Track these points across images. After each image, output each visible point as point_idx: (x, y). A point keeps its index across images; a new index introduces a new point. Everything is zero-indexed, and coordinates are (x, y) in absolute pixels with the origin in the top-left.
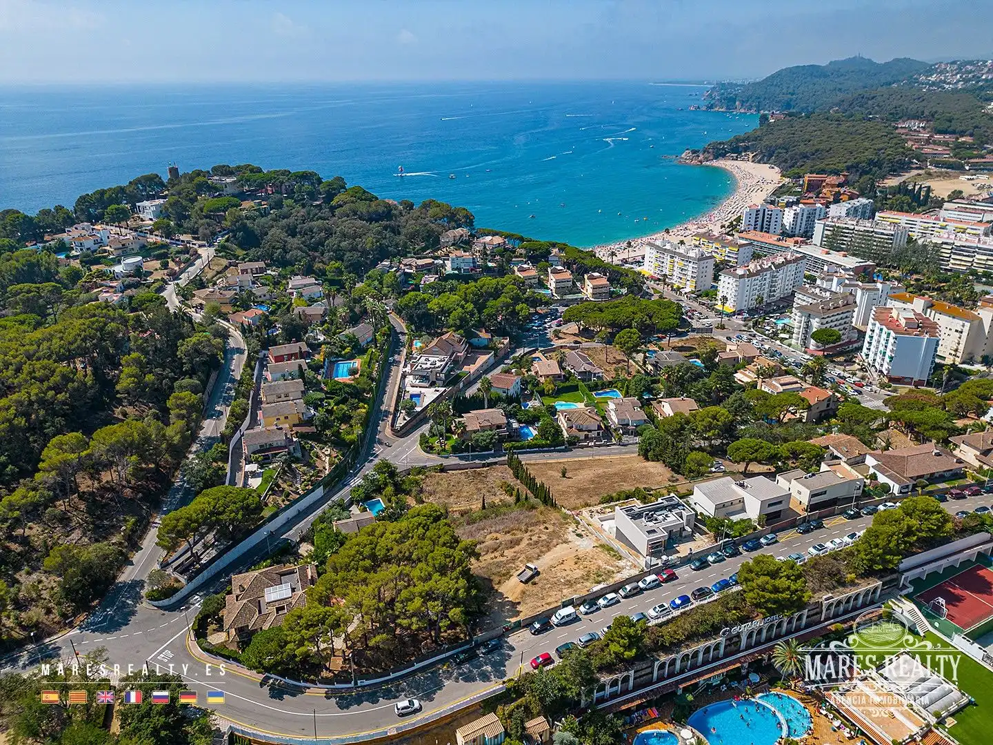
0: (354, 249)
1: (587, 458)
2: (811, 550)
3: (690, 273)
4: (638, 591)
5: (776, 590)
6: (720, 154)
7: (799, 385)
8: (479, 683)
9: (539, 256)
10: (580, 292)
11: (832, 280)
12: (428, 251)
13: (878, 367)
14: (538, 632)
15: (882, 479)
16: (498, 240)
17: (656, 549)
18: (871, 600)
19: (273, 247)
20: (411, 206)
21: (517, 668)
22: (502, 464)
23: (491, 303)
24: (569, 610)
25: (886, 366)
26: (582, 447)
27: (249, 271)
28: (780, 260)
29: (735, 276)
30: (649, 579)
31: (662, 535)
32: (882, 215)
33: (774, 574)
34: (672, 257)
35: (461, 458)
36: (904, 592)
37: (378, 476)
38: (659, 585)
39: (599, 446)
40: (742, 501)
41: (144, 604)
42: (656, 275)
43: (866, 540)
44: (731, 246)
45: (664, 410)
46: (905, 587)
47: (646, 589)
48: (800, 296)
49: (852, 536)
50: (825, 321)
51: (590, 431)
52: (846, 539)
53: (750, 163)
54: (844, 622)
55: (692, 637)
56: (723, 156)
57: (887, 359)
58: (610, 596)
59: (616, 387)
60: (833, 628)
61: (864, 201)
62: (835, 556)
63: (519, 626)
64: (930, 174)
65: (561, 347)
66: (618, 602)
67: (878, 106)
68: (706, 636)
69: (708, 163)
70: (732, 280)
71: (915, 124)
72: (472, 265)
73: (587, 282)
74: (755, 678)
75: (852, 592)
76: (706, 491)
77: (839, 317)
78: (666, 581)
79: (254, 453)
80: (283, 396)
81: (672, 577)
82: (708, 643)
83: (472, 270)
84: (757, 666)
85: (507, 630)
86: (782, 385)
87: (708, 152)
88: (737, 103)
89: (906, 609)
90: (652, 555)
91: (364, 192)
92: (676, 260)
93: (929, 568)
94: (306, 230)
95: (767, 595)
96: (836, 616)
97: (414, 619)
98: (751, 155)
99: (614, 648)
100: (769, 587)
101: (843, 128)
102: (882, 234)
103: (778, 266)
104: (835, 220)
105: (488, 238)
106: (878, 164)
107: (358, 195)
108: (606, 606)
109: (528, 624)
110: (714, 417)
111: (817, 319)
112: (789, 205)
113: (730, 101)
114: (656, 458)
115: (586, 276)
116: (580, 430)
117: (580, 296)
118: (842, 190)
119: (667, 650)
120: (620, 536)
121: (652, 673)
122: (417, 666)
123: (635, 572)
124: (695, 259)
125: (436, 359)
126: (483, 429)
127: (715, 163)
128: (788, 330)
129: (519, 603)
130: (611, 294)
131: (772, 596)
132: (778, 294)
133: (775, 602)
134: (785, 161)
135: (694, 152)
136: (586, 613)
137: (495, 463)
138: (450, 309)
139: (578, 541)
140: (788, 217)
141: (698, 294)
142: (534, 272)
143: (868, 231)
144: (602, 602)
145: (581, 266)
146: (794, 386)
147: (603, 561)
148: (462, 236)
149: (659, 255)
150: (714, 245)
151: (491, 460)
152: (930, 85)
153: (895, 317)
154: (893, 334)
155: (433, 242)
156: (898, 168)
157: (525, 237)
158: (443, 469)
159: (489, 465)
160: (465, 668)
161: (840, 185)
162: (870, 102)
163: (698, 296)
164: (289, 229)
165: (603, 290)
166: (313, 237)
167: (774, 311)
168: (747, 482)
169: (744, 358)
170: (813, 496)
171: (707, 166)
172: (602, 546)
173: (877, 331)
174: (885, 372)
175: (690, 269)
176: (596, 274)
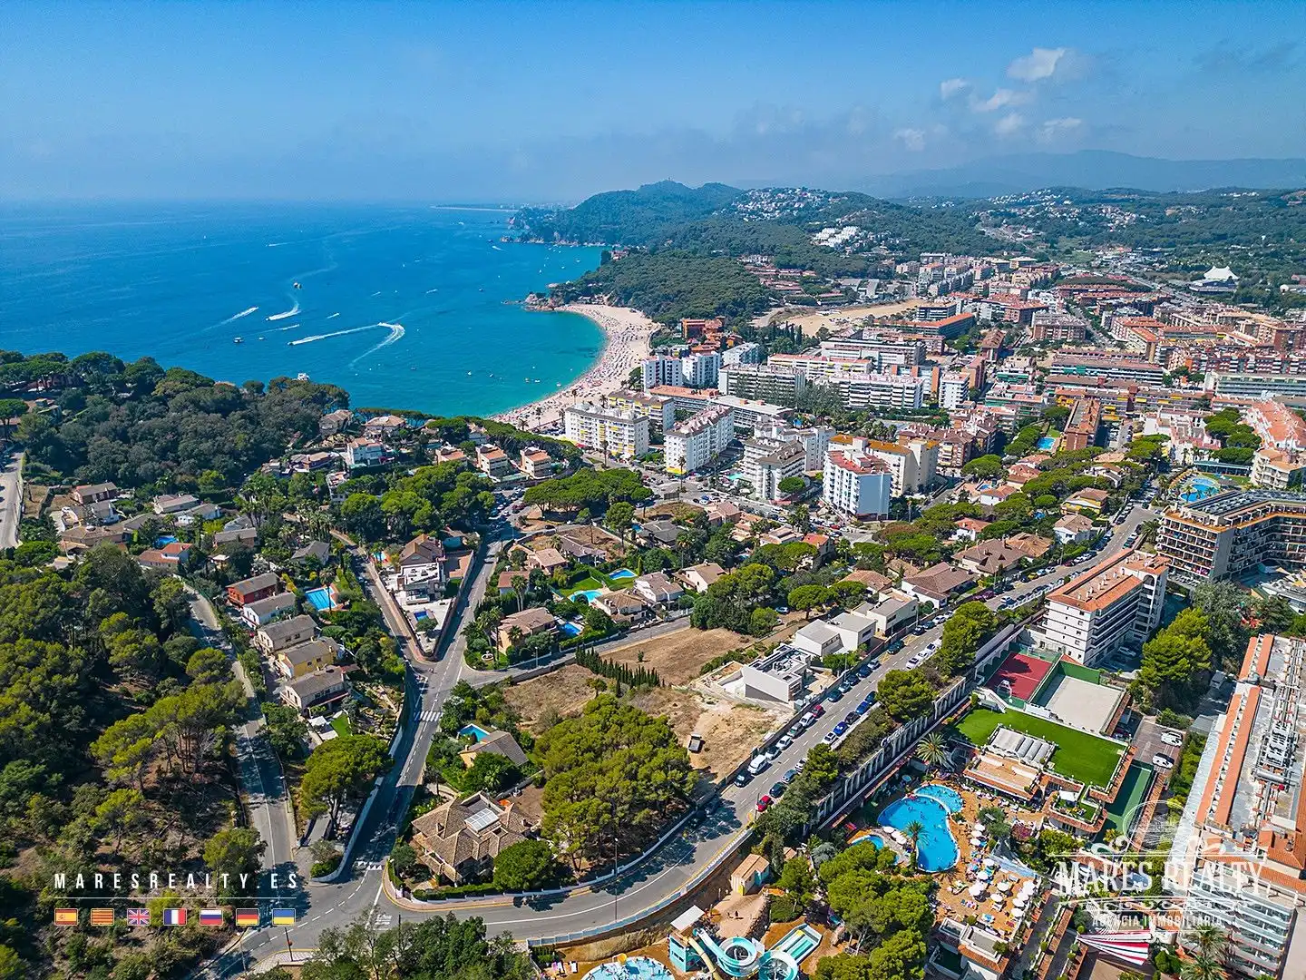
0: (219, 451)
1: (646, 641)
2: (909, 664)
3: (626, 438)
4: (802, 730)
5: (915, 695)
6: (571, 298)
7: (793, 535)
8: (723, 837)
9: (456, 434)
10: (519, 471)
11: (771, 429)
12: (309, 444)
13: (845, 508)
14: (744, 784)
15: (923, 599)
16: (396, 421)
17: (798, 691)
18: (961, 695)
19: (113, 461)
20: (259, 388)
21: (749, 815)
22: (570, 663)
23: (447, 495)
24: (760, 758)
25: (852, 506)
26: (635, 630)
27: (94, 497)
28: (714, 415)
29: (681, 435)
30: (807, 716)
31: (797, 679)
32: (773, 358)
33: (908, 683)
34: (602, 422)
35: (522, 667)
36: (980, 683)
37: (462, 701)
38: (814, 722)
39: (649, 627)
40: (839, 637)
41: (310, 883)
42: (584, 443)
43: (945, 646)
44: (654, 403)
45: (690, 579)
46: (978, 679)
47: (807, 727)
48: (750, 449)
49: (931, 647)
50: (784, 471)
51: (635, 613)
52: (927, 650)
53: (606, 307)
54: (950, 716)
55: (865, 752)
56: (575, 299)
57: (853, 499)
58: (785, 738)
59: (625, 566)
60: (945, 722)
61: (752, 345)
62: (927, 664)
63: (724, 784)
64: (789, 311)
65: (537, 535)
66: (791, 743)
67: (712, 238)
68: (871, 750)
69: (561, 309)
70: (678, 440)
71: (759, 259)
72: (380, 454)
73: (525, 459)
74: (907, 778)
75: (949, 690)
76: (809, 635)
77: (794, 465)
78: (818, 716)
79: (310, 705)
80: (293, 638)
81: (821, 712)
82: (874, 756)
83: (382, 460)
84: (907, 769)
85: (717, 790)
86: (780, 537)
87: (558, 296)
88: (556, 234)
89: (987, 695)
90: (795, 698)
91: (196, 375)
92: (607, 424)
93: (992, 655)
94: (144, 433)
95: (909, 701)
96: (943, 713)
97: (660, 792)
98: (605, 298)
99: (818, 774)
100: (909, 694)
101: (693, 266)
102: (784, 378)
103: (715, 421)
104: (736, 367)
105: (384, 420)
106: (742, 304)
107: (190, 380)
108: (785, 748)
109: (732, 779)
110: (761, 573)
111: (778, 470)
112: (686, 354)
113: (546, 232)
114: (716, 625)
115: (522, 453)
116: (626, 614)
117: (520, 475)
118: (726, 334)
119: (850, 769)
120: (751, 691)
121: (843, 792)
122: (661, 840)
123: (790, 716)
124: (630, 422)
125: (425, 568)
126: (536, 632)
127: (567, 308)
128: (744, 484)
129: (709, 767)
130: (554, 469)
131: (913, 700)
132: (717, 450)
133: (914, 705)
134: (648, 304)
135: (539, 296)
136: (773, 758)
137: (563, 664)
138: (410, 509)
139: (713, 708)
140: (687, 367)
141: (641, 458)
142: (461, 455)
143: (771, 377)
144: (779, 745)
145: (512, 443)
146: (790, 536)
147: (750, 717)
148: (346, 420)
149: (584, 420)
150: (634, 405)
151: (553, 663)
152: (750, 214)
153: (849, 458)
154: (854, 475)
155: (311, 431)
156: (761, 307)
157: (424, 414)
158: (513, 682)
159: (557, 667)
160: (703, 829)
161: (720, 330)
162: (703, 235)
163: (643, 460)
164: (117, 435)
165: (545, 466)
166: (155, 442)
167: (722, 467)
168: (835, 620)
169: (727, 517)
170: (888, 621)
171: (560, 312)
172: (739, 706)
173: (837, 474)
174: (854, 512)
175: (626, 433)
176: (533, 449)
